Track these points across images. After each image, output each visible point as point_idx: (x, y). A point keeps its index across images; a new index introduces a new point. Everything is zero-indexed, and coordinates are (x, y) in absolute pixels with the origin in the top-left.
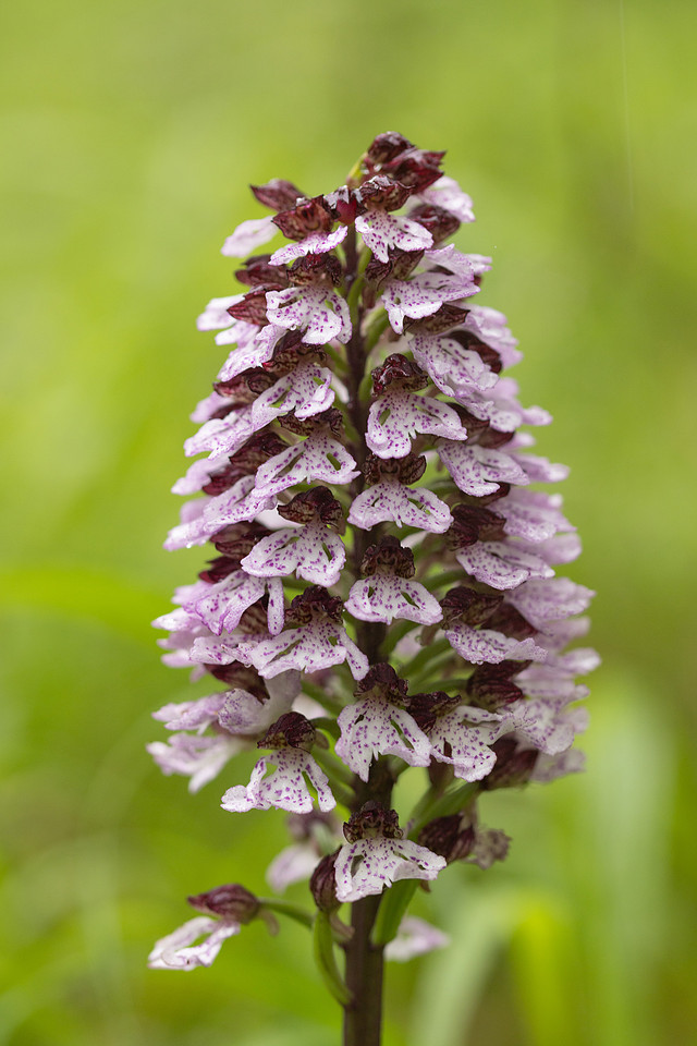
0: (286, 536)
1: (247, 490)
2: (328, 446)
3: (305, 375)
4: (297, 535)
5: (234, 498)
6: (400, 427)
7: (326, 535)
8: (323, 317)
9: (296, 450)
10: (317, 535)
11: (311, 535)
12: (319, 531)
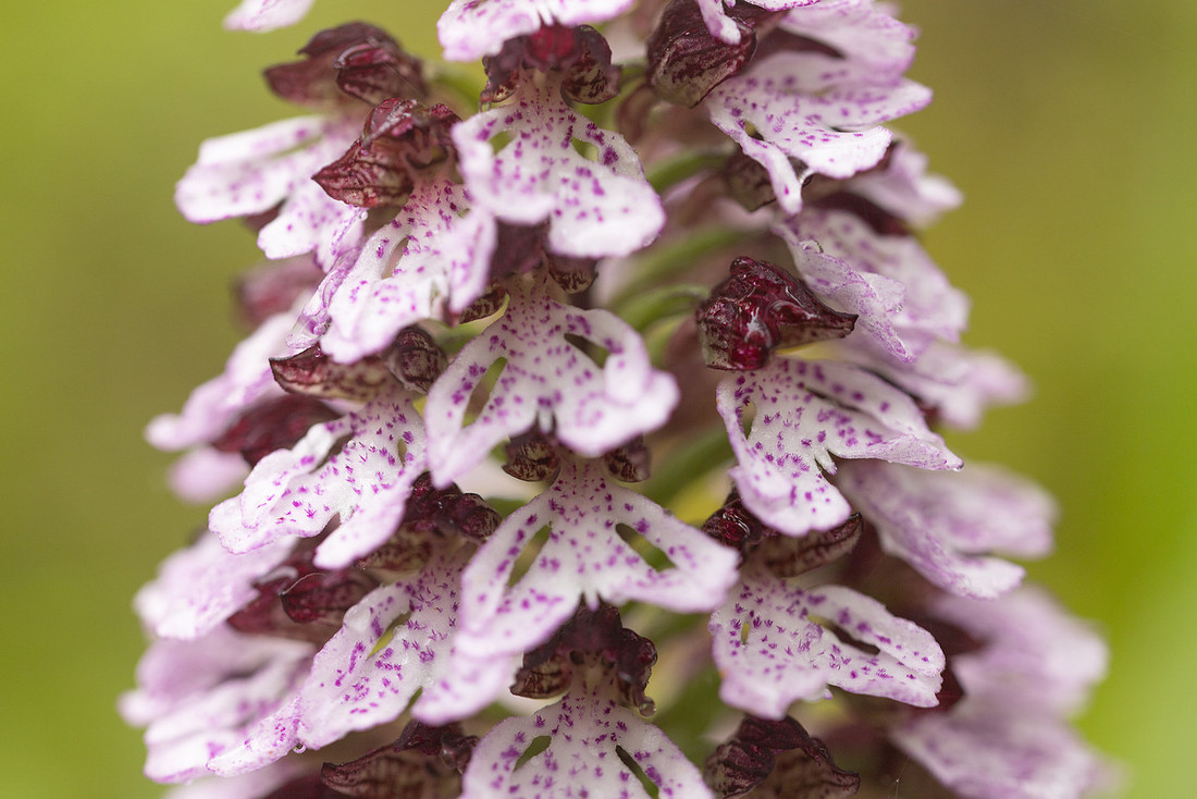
0: (520, 738)
1: (384, 625)
2: (618, 502)
3: (544, 329)
4: (545, 731)
5: (360, 648)
6: (792, 446)
7: (622, 726)
8: (586, 184)
9: (531, 520)
10: (601, 730)
11: (584, 729)
12: (604, 718)
